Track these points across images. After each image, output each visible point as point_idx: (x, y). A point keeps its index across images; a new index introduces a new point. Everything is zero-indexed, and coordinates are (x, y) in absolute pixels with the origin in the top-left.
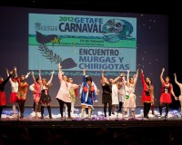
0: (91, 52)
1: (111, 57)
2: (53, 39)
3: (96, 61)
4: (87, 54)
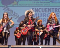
2: (13, 2)
3: (44, 16)
4: (37, 12)
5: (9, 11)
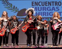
0: (40, 4)
1: (55, 7)
3: (44, 10)
4: (37, 5)
5: (8, 5)
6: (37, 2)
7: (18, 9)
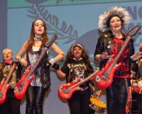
5: (47, 19)
6: (135, 8)
7: (76, 32)
